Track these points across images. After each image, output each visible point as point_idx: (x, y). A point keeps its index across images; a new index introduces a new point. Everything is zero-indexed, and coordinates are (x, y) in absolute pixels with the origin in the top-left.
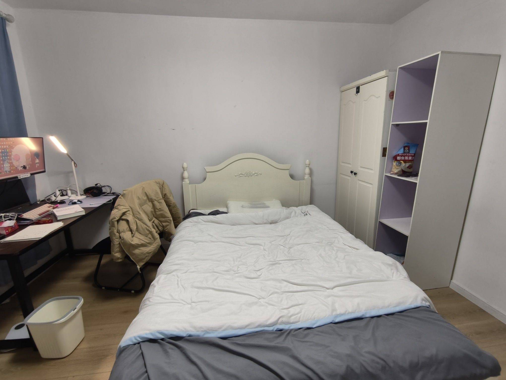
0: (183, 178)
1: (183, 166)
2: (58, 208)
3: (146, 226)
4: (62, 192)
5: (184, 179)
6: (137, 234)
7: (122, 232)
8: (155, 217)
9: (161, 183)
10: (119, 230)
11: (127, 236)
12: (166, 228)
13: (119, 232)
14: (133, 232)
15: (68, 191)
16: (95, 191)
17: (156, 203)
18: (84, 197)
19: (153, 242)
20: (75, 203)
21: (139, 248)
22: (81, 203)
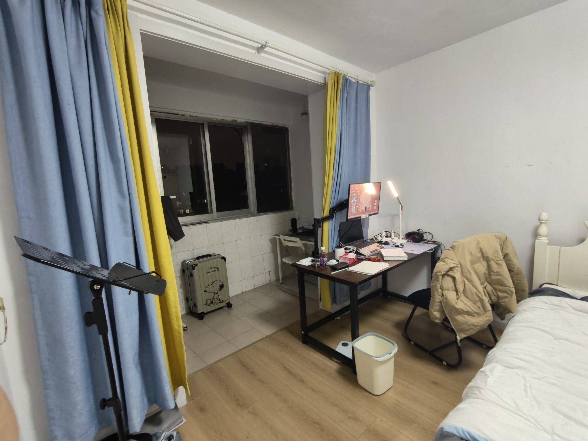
0: (536, 235)
1: (540, 218)
2: (384, 249)
3: (476, 291)
4: (387, 234)
5: (539, 236)
6: (463, 297)
7: (446, 289)
8: (488, 282)
9: (503, 238)
10: (443, 286)
11: (451, 295)
12: (502, 301)
13: (442, 288)
14: (458, 293)
15: (392, 233)
16: (416, 237)
17: (492, 263)
18: (405, 241)
19: (482, 313)
20: (397, 246)
21: (463, 315)
22: (403, 247)
